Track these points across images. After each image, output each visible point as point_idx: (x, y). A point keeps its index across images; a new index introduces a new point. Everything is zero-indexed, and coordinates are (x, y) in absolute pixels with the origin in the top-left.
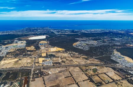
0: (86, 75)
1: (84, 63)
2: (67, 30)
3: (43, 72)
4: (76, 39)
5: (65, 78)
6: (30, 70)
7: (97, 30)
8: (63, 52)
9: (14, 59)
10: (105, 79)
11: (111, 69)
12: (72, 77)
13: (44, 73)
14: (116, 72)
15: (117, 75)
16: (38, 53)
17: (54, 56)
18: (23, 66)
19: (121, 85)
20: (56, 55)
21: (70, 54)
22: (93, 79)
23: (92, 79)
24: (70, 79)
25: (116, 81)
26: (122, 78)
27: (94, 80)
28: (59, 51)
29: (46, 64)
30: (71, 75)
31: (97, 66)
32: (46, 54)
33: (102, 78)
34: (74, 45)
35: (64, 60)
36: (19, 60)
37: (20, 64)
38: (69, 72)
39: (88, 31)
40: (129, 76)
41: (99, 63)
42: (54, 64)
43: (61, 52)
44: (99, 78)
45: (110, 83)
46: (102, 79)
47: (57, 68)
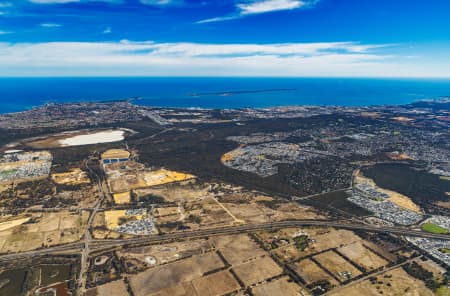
0: (276, 261)
1: (263, 221)
2: (197, 111)
3: (123, 259)
4: (229, 138)
5: (205, 274)
6: (75, 256)
7: (296, 108)
8: (191, 186)
9: (8, 219)
10: (337, 267)
11: (351, 233)
12: (228, 270)
13: (130, 265)
14: (368, 244)
15: (372, 254)
16: (101, 194)
17: (159, 201)
18: (46, 243)
19: (389, 285)
20: (165, 197)
21: (215, 191)
22: (298, 271)
23: (295, 274)
24: (224, 277)
25: (370, 273)
26: (386, 263)
27: (301, 275)
28: (176, 184)
29: (133, 233)
30: (223, 265)
31: (308, 226)
32: (129, 196)
33: (328, 267)
34: (223, 160)
35: (196, 212)
36: (31, 222)
37: (35, 236)
38: (218, 252)
39: (265, 112)
40: (407, 255)
41: (312, 216)
42: (163, 230)
43: (183, 187)
44: (318, 269)
45: (354, 279)
46: (326, 271)
47: (172, 242)
